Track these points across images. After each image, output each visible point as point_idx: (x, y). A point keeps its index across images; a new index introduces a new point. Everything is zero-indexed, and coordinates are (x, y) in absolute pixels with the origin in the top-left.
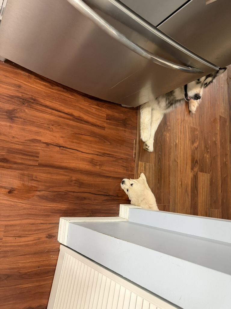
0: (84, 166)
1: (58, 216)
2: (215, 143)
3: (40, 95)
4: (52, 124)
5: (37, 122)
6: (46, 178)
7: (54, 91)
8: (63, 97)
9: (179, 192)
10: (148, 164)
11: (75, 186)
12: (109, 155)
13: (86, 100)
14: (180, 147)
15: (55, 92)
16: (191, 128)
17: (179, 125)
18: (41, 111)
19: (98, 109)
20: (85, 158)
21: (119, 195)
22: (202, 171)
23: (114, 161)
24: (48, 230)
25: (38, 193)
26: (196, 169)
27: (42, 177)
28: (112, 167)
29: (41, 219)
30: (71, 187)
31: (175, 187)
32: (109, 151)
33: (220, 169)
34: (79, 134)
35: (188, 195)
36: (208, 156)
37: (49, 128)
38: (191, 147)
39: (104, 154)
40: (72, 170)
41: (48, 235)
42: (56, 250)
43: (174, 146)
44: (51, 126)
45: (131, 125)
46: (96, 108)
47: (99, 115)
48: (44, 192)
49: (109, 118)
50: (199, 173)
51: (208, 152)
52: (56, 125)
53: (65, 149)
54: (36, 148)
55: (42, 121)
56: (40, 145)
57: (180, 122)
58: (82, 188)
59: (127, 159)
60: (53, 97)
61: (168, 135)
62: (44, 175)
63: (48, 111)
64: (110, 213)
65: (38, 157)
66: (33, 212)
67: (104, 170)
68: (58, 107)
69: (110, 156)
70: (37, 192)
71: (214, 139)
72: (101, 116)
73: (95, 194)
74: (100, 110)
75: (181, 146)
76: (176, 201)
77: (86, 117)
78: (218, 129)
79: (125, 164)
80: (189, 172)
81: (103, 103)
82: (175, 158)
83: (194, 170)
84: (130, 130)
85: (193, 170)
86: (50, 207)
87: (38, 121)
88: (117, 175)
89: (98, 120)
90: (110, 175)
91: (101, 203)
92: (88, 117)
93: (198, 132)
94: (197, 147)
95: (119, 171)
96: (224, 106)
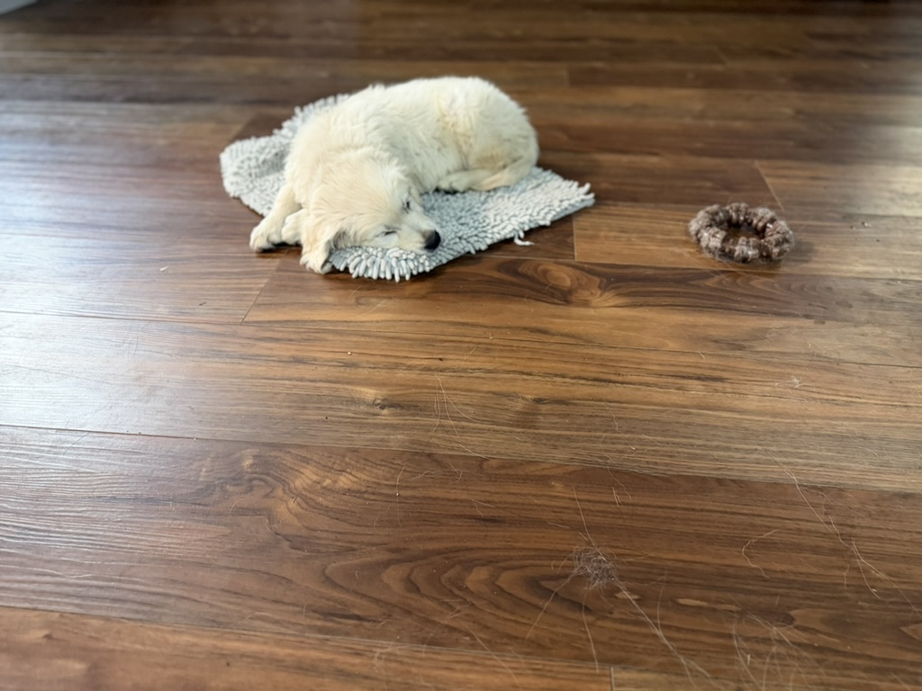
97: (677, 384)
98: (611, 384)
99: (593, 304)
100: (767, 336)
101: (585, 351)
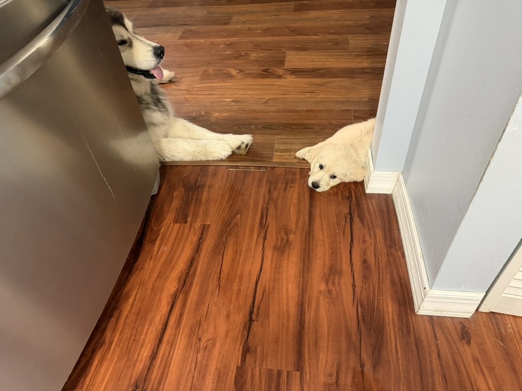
0: (291, 266)
1: (413, 318)
2: (229, 45)
3: (124, 372)
4: (198, 340)
5: (193, 377)
6: (329, 350)
7: (116, 339)
8: (130, 319)
9: (324, 96)
10: (276, 147)
11: (339, 284)
12: (264, 215)
13: (140, 268)
14: (239, 96)
15: (119, 336)
16: (202, 79)
17: (196, 98)
18: (165, 368)
19: (162, 240)
20: (274, 264)
21: (348, 195)
22: (281, 62)
23: (276, 206)
24: (451, 341)
25: (368, 368)
26: (280, 71)
27: (327, 361)
28: (289, 210)
29: (428, 358)
30: (344, 293)
31: (317, 102)
32: (256, 215)
33: (277, 38)
34: (219, 278)
35: (329, 82)
36: (254, 55)
37: (206, 348)
38: (239, 79)
39: (263, 225)
40: (303, 291)
41: (464, 341)
42: (494, 321)
43: (239, 104)
44: (202, 343)
45: (199, 175)
46: (160, 245)
47: (175, 239)
48: (364, 355)
49: (182, 217)
50: (286, 67)
51: (246, 55)
52: (200, 333)
53: (255, 310)
54: (257, 377)
55: (189, 365)
56: (250, 369)
57: (191, 96)
58: (341, 268)
59: (270, 182)
60: (132, 340)
61: (216, 115)
62: (322, 356)
63: (165, 351)
64: (388, 211)
65: (279, 373)
66: (414, 379)
67: (297, 224)
68: (157, 328)
69: (265, 212)
70: (366, 371)
71: (222, 46)
72: (178, 233)
73: (352, 240)
74: (164, 236)
75: (238, 94)
76: (343, 99)
77: (181, 266)
78: (203, 41)
79: (281, 186)
80: (286, 81)
81: (150, 230)
82: (261, 102)
83: (281, 73)
84: (209, 178)
85: (281, 76)
86: (396, 339)
87: (191, 375)
88: (304, 199)
89: (186, 240)
90: (307, 212)
91: (369, 229)
92: (179, 262)
93: (210, 69)
94: (238, 69)
95: (295, 195)
96: (161, 34)
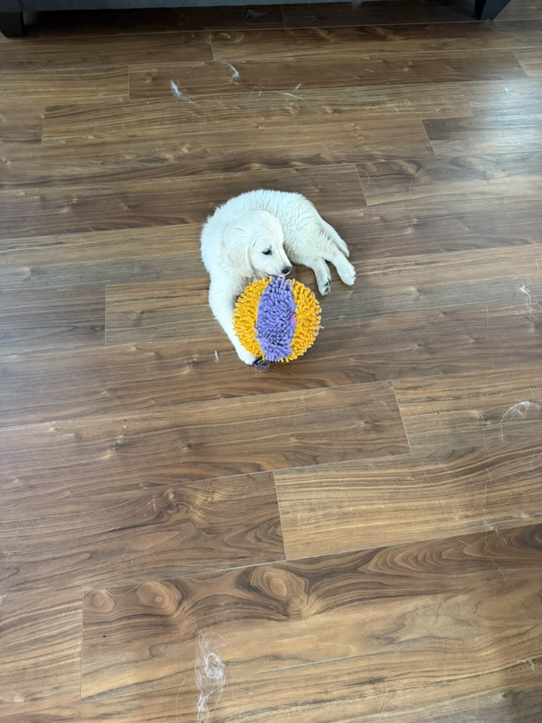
97: (359, 691)
98: (324, 704)
99: (304, 615)
100: (406, 623)
101: (306, 672)
